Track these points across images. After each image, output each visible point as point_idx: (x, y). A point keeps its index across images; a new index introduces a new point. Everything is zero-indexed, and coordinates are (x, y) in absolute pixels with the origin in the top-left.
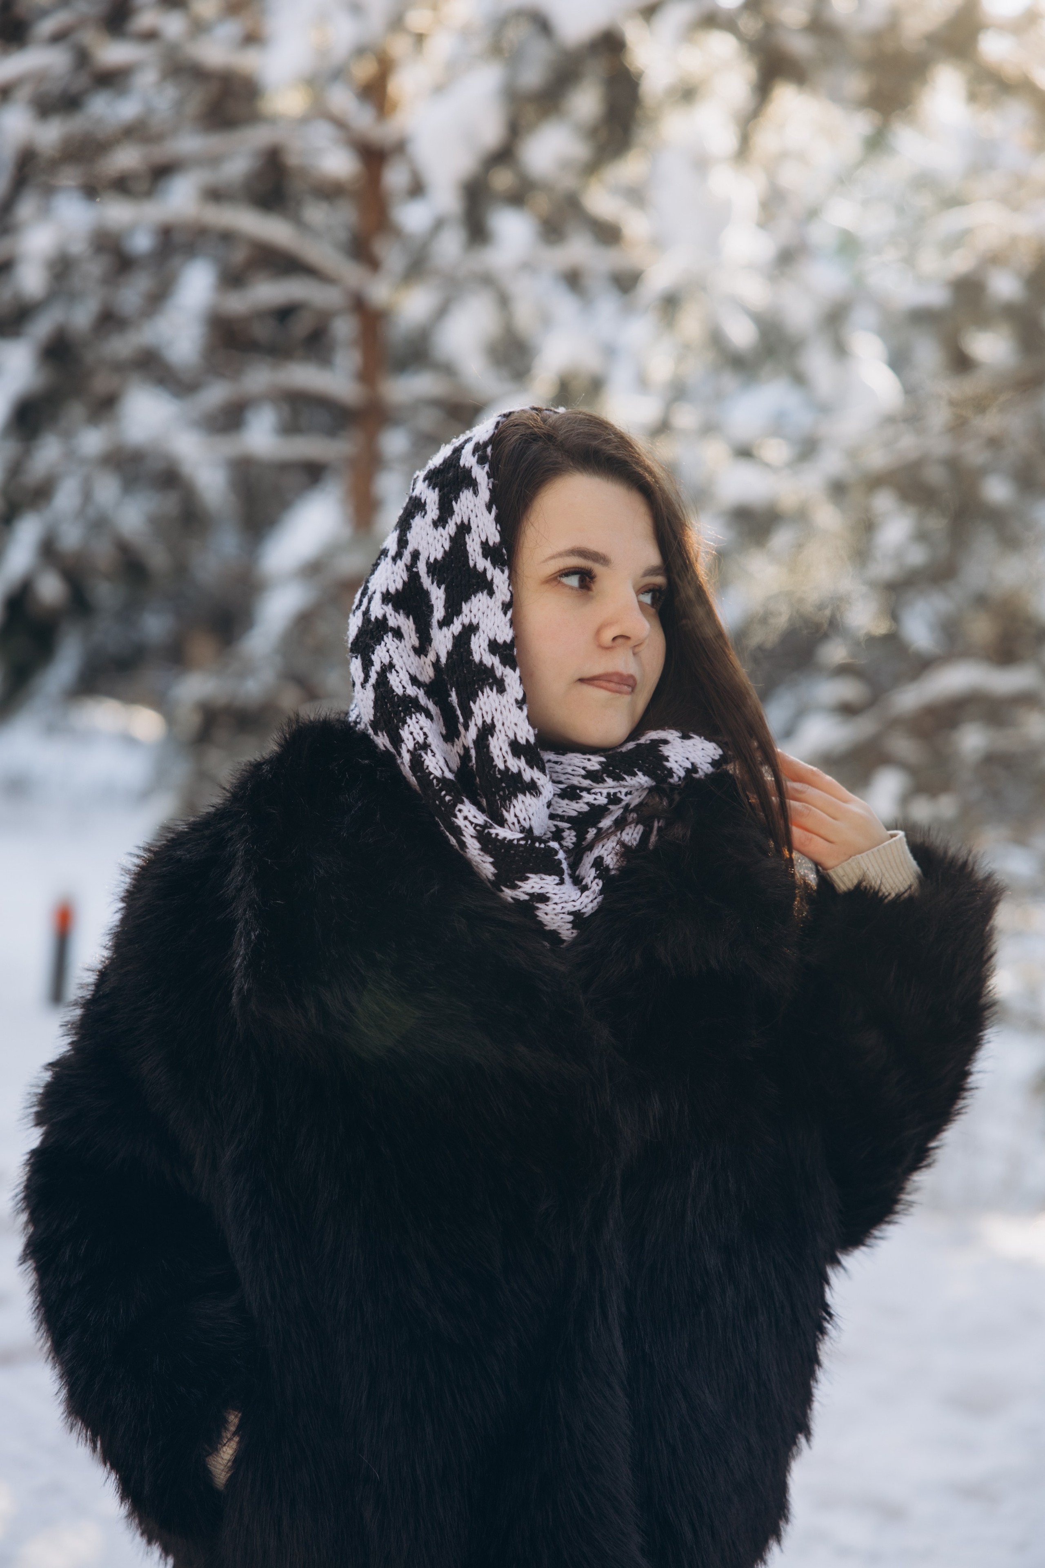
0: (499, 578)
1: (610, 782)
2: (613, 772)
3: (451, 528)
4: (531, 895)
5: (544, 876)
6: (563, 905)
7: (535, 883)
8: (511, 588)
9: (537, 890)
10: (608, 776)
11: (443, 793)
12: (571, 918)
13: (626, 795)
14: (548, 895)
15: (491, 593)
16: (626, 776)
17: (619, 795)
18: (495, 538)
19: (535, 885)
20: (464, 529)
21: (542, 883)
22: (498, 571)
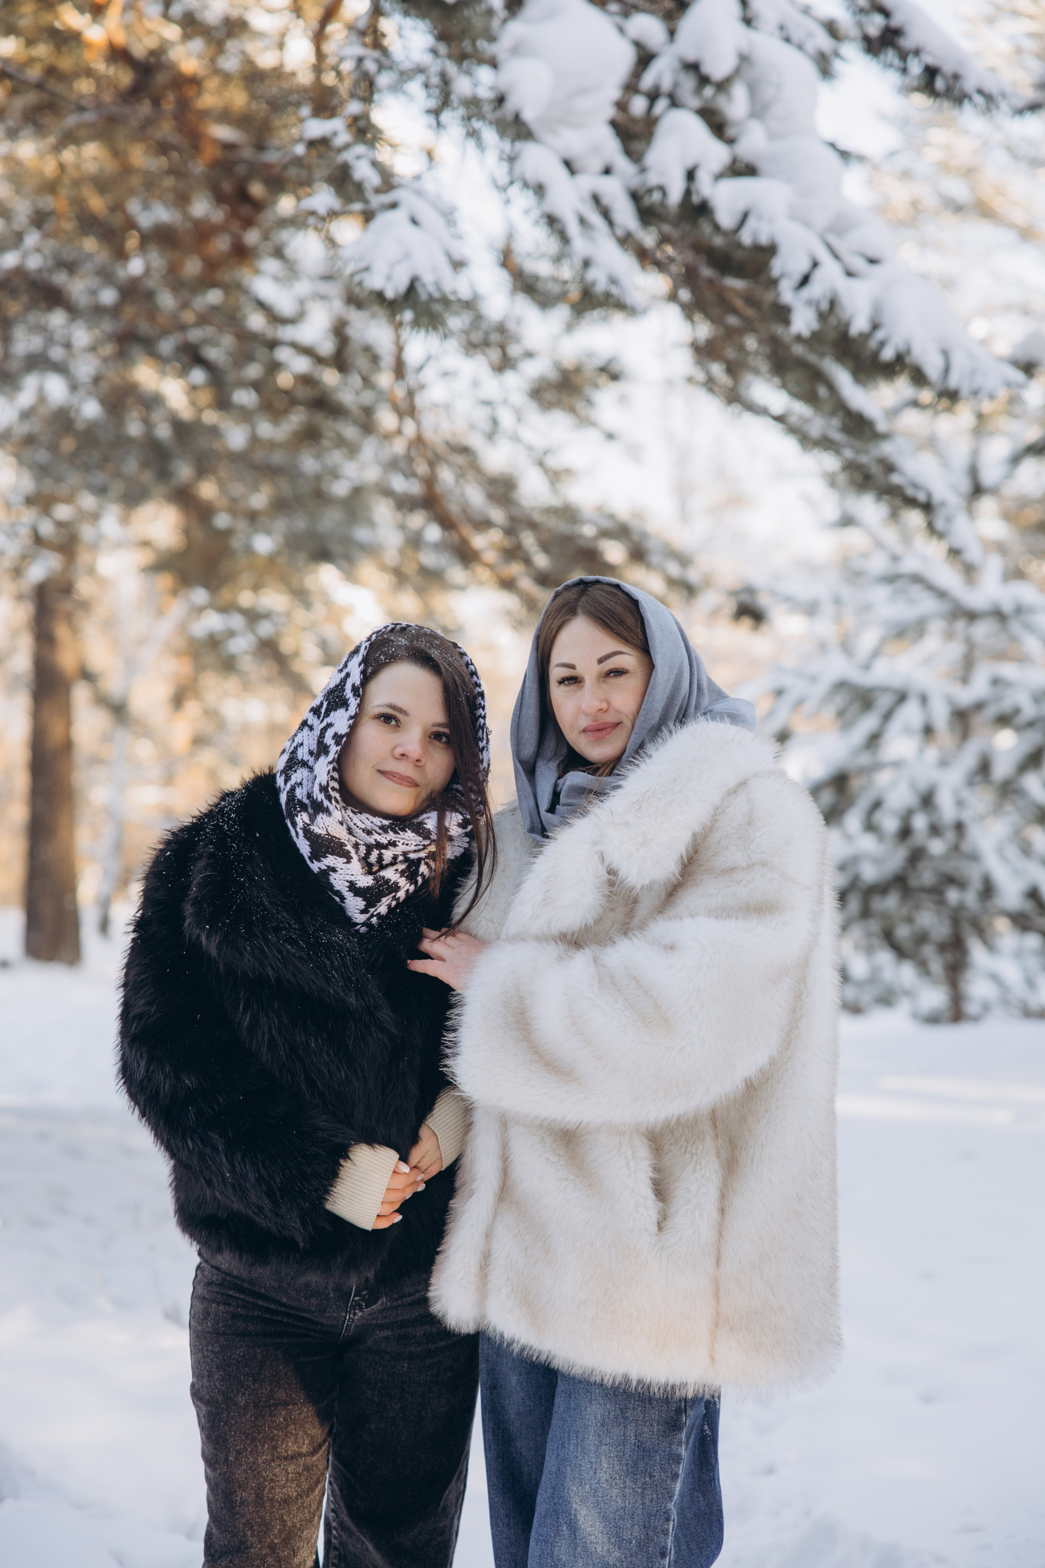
0: (353, 703)
1: (391, 833)
2: (394, 828)
3: (343, 674)
4: (328, 867)
5: (336, 857)
6: (345, 876)
7: (330, 860)
8: (357, 710)
9: (332, 865)
10: (391, 830)
11: (298, 806)
12: (348, 884)
13: (403, 844)
14: (337, 869)
15: (347, 710)
16: (400, 832)
17: (397, 843)
18: (358, 683)
19: (330, 861)
20: (348, 675)
21: (335, 861)
22: (354, 699)
